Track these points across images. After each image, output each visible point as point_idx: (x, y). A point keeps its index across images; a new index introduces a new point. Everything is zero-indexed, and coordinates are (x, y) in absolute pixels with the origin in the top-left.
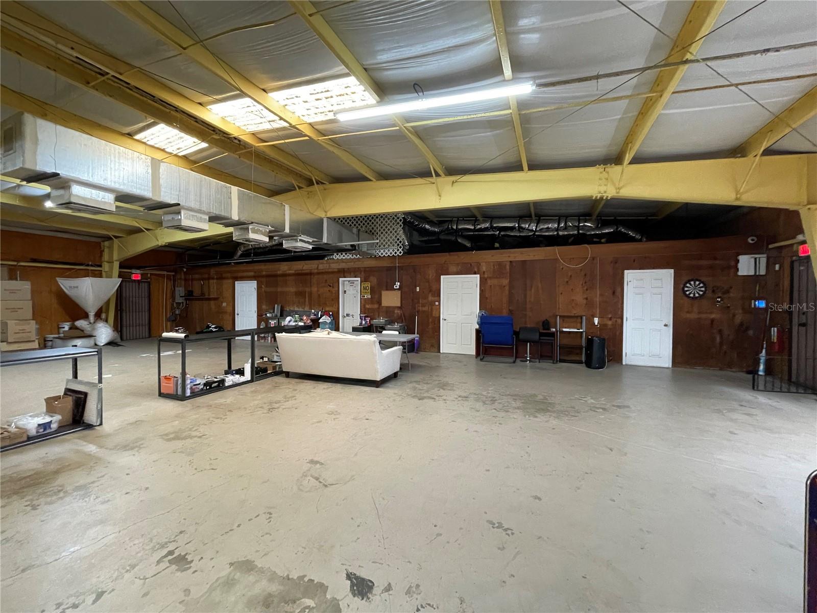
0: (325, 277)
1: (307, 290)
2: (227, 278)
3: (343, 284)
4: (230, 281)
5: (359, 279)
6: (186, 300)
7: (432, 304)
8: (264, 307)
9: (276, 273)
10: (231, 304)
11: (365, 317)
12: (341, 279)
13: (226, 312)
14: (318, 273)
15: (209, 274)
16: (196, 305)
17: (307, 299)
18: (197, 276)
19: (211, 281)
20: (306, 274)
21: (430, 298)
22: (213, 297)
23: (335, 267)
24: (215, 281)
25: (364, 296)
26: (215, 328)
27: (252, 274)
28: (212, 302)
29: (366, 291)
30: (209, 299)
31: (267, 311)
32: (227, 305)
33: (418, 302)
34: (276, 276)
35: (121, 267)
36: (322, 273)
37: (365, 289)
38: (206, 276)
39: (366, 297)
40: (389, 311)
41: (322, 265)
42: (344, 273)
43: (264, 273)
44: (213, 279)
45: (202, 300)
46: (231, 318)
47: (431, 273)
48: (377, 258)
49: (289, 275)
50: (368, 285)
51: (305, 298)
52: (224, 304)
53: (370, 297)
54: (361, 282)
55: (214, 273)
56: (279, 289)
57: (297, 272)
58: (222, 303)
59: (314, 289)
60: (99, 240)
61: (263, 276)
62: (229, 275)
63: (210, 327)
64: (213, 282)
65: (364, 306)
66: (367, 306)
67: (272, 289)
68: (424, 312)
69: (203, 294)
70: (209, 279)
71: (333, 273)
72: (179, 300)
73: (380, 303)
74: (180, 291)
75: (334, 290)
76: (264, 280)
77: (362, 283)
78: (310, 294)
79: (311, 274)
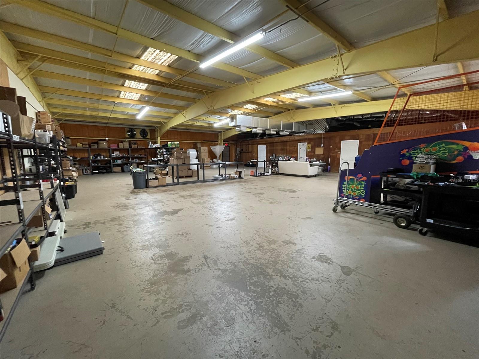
0: (292, 143)
1: (285, 148)
3: (300, 146)
4: (256, 145)
5: (306, 143)
6: (240, 153)
7: (337, 153)
10: (257, 154)
11: (308, 158)
12: (299, 143)
13: (254, 157)
14: (290, 141)
15: (249, 143)
16: (244, 155)
17: (285, 152)
18: (244, 144)
19: (250, 145)
20: (285, 142)
21: (337, 150)
23: (297, 138)
25: (308, 150)
27: (264, 142)
28: (250, 153)
29: (309, 148)
31: (270, 156)
32: (255, 154)
33: (331, 152)
34: (273, 143)
35: (224, 142)
36: (291, 141)
40: (318, 156)
41: (292, 138)
42: (300, 141)
45: (246, 152)
47: (337, 140)
48: (314, 134)
50: (310, 145)
53: (310, 150)
56: (275, 148)
58: (253, 153)
59: (288, 148)
60: (217, 133)
61: (268, 143)
62: (256, 143)
64: (250, 146)
66: (309, 154)
67: (272, 148)
68: (333, 156)
69: (246, 150)
71: (296, 141)
72: (238, 152)
73: (314, 152)
74: (238, 149)
75: (296, 148)
76: (269, 144)
77: (308, 145)
78: (286, 150)
79: (287, 142)
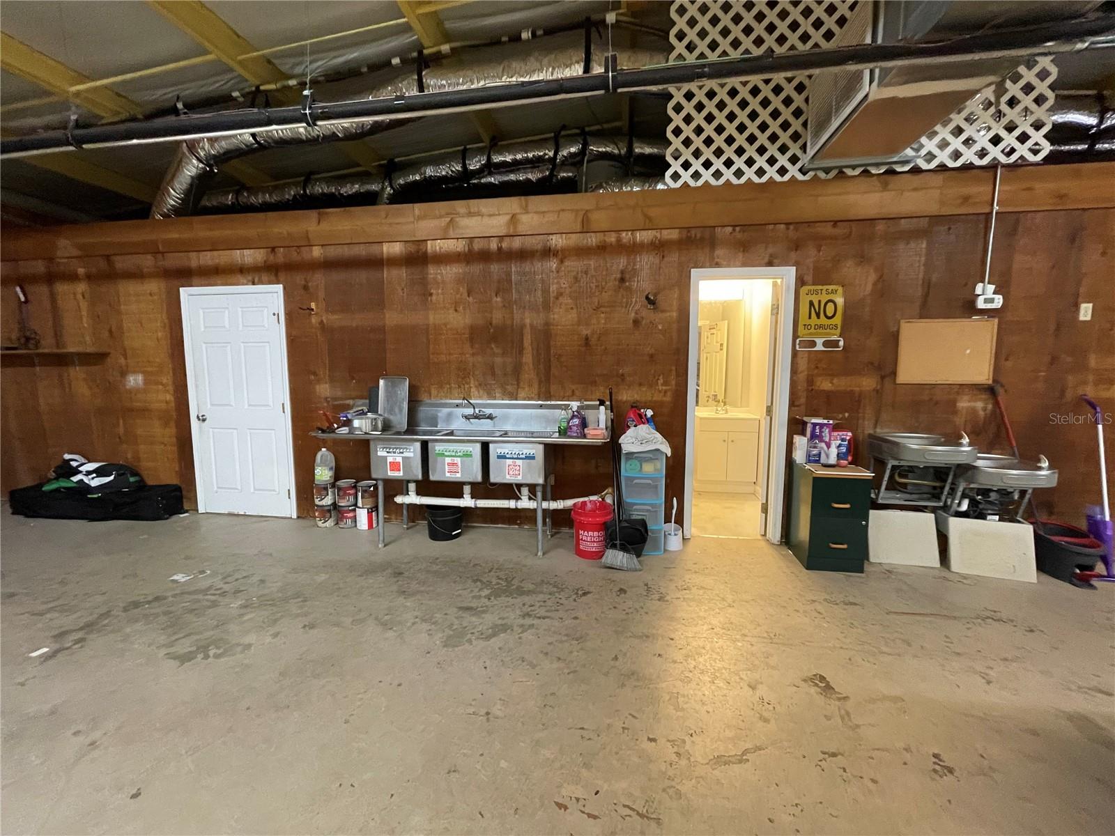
1: (530, 319)
2: (137, 275)
4: (154, 286)
5: (788, 272)
8: (324, 390)
9: (374, 249)
10: (167, 379)
13: (144, 412)
15: (51, 260)
17: (528, 358)
22: (80, 349)
24: (81, 287)
25: (813, 344)
26: (99, 472)
28: (77, 374)
29: (823, 320)
30: (61, 360)
32: (146, 382)
33: (1081, 367)
34: (374, 263)
37: (817, 310)
38: (40, 267)
39: (819, 347)
40: (929, 401)
42: (717, 244)
43: (317, 252)
44: (73, 277)
45: (30, 364)
46: (172, 431)
49: (443, 259)
50: (832, 294)
51: (521, 351)
52: (135, 381)
53: (839, 344)
54: (800, 282)
55: (76, 252)
56: (393, 317)
57: (477, 246)
58: (124, 373)
59: (565, 316)
61: (309, 266)
62: (147, 262)
63: (76, 471)
64: (73, 292)
65: (810, 381)
66: (825, 385)
67: (359, 320)
69: (29, 340)
70: (51, 278)
71: (658, 246)
73: (886, 367)
76: (319, 280)
77: (804, 290)
78: (545, 335)
